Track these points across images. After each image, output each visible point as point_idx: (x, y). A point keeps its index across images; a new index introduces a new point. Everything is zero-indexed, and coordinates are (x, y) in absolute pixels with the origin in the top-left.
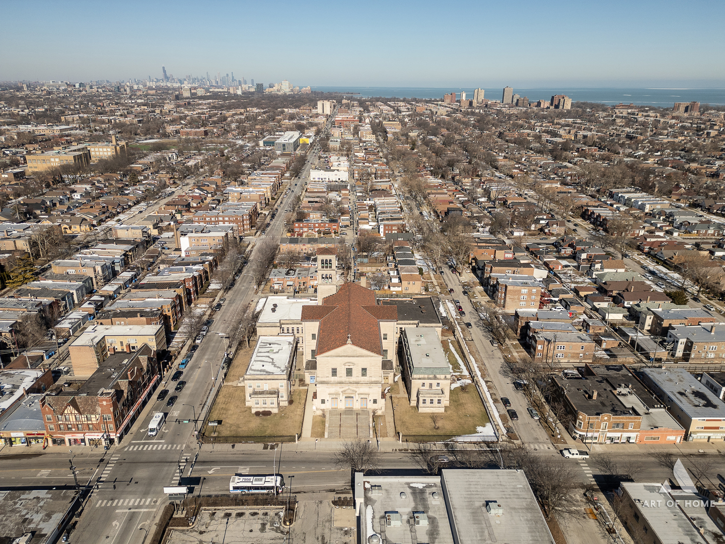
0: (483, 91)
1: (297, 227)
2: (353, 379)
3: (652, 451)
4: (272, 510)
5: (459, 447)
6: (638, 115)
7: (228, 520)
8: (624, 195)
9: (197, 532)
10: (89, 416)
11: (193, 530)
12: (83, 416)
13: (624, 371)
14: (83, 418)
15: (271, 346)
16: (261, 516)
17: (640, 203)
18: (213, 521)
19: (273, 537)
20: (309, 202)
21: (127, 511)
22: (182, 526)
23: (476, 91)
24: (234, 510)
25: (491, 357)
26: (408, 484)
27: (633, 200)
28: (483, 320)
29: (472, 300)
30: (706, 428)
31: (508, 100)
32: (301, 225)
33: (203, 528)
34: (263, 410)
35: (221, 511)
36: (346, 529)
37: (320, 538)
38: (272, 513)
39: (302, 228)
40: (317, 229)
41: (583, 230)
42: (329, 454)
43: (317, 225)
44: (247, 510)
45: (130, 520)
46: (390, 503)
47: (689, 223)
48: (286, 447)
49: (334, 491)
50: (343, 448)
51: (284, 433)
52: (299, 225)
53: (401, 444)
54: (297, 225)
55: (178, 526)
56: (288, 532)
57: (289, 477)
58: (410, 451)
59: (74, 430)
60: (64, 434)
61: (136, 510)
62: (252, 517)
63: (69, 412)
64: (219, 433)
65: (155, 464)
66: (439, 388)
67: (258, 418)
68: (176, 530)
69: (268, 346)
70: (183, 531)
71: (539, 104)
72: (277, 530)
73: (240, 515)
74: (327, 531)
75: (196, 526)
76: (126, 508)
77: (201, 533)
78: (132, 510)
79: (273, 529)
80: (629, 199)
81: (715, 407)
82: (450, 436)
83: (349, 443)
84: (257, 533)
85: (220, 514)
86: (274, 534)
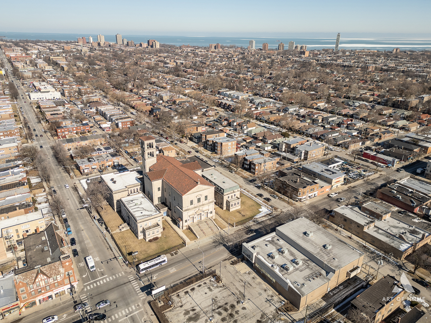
0: (103, 36)
1: (60, 132)
2: (201, 203)
3: (324, 197)
4: (207, 280)
5: (260, 220)
6: (196, 51)
7: (189, 294)
8: (226, 92)
9: (178, 307)
10: (55, 277)
11: (175, 308)
12: (50, 279)
13: (293, 169)
14: (51, 281)
15: (133, 202)
16: (203, 285)
17: (236, 96)
18: (182, 299)
19: (219, 291)
20: (51, 115)
21: (126, 318)
22: (168, 309)
23: (99, 36)
24: (188, 288)
25: (237, 178)
26: (264, 240)
27: (232, 95)
28: (217, 162)
29: (204, 154)
30: (336, 182)
31: (120, 42)
32: (63, 130)
33: (180, 304)
34: (153, 237)
35: (181, 293)
36: (248, 272)
37: (240, 281)
38: (208, 281)
39: (63, 132)
40: (75, 132)
41: (222, 112)
42: (207, 245)
43: (74, 129)
44: (195, 285)
45: (133, 321)
46: (265, 250)
47: (262, 103)
48: (182, 250)
49: (226, 260)
50: (211, 240)
51: (176, 244)
52: (61, 131)
53: (236, 228)
54: (59, 131)
55: (166, 310)
56: (223, 286)
57: (199, 263)
58: (242, 230)
59: (43, 291)
60: (35, 297)
61: (131, 315)
62: (200, 288)
63: (40, 280)
64: (138, 258)
65: (115, 289)
66: (235, 197)
67: (152, 243)
68: (166, 312)
69: (131, 202)
70: (170, 311)
71: (141, 45)
72: (217, 287)
73: (193, 289)
74: (240, 277)
75: (175, 305)
76: (124, 317)
77: (181, 306)
78: (129, 316)
79: (215, 288)
80: (230, 94)
81: (336, 173)
82: (252, 217)
83: (212, 237)
84: (209, 293)
85: (182, 294)
86: (218, 290)
